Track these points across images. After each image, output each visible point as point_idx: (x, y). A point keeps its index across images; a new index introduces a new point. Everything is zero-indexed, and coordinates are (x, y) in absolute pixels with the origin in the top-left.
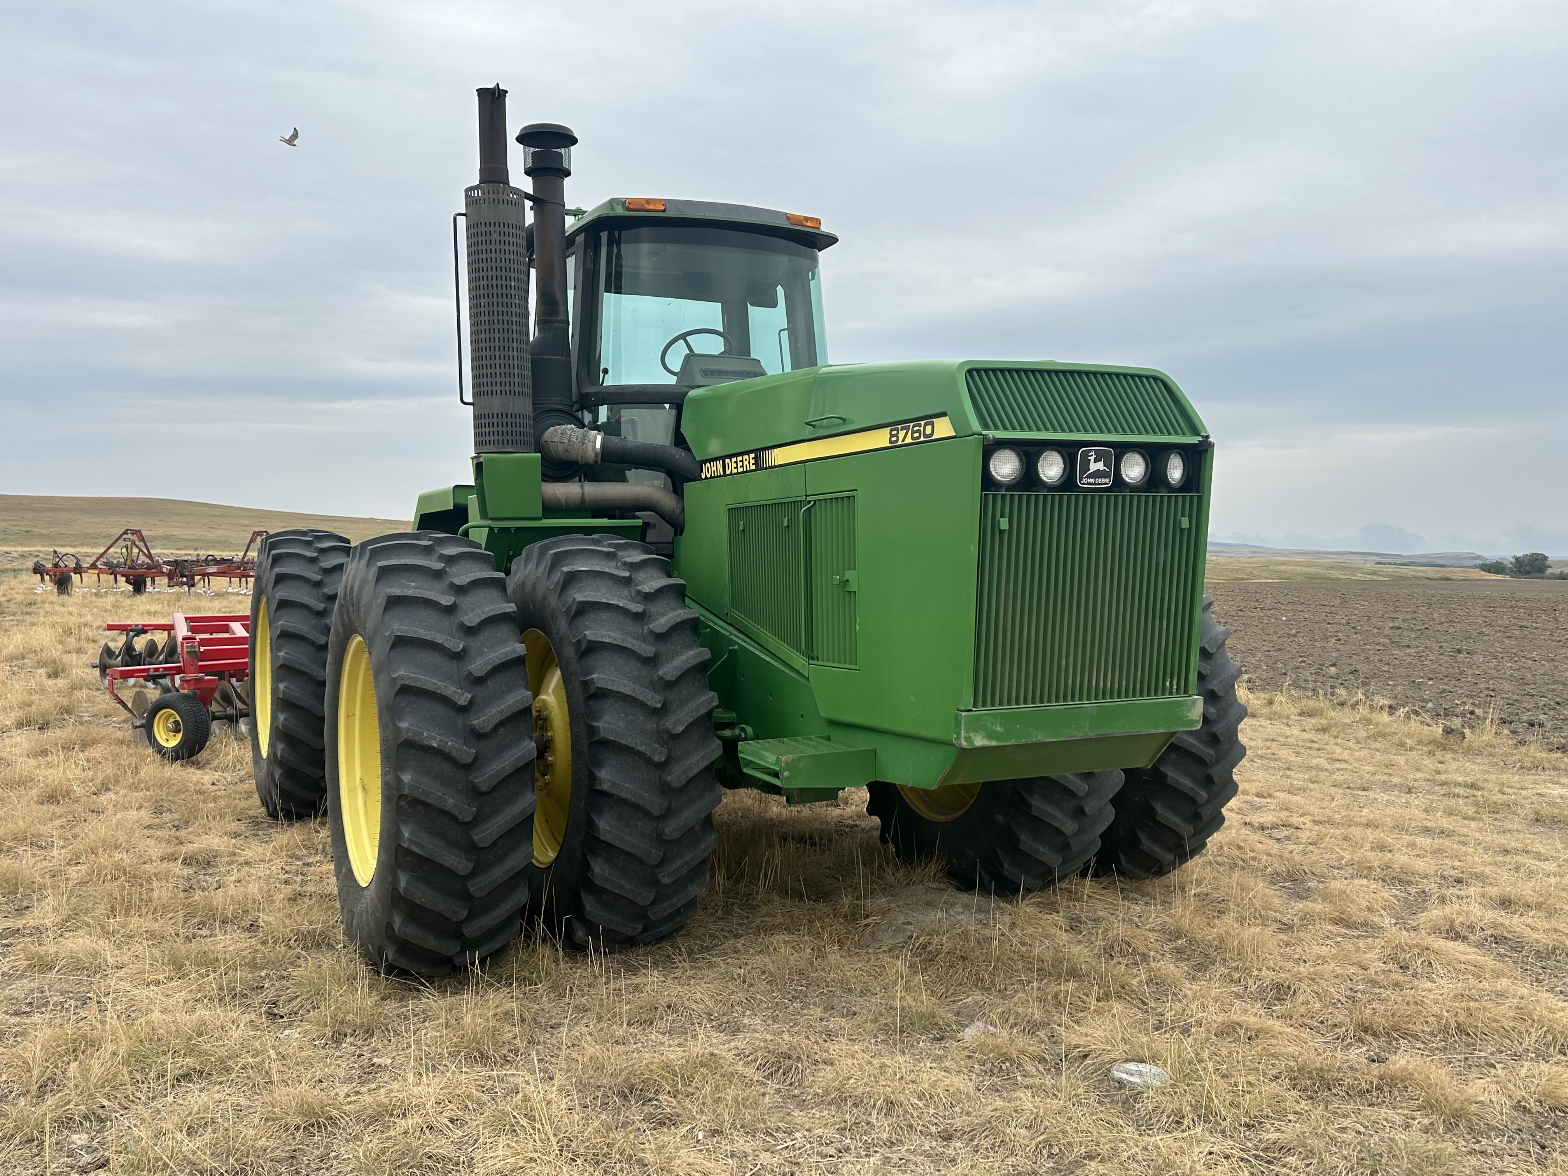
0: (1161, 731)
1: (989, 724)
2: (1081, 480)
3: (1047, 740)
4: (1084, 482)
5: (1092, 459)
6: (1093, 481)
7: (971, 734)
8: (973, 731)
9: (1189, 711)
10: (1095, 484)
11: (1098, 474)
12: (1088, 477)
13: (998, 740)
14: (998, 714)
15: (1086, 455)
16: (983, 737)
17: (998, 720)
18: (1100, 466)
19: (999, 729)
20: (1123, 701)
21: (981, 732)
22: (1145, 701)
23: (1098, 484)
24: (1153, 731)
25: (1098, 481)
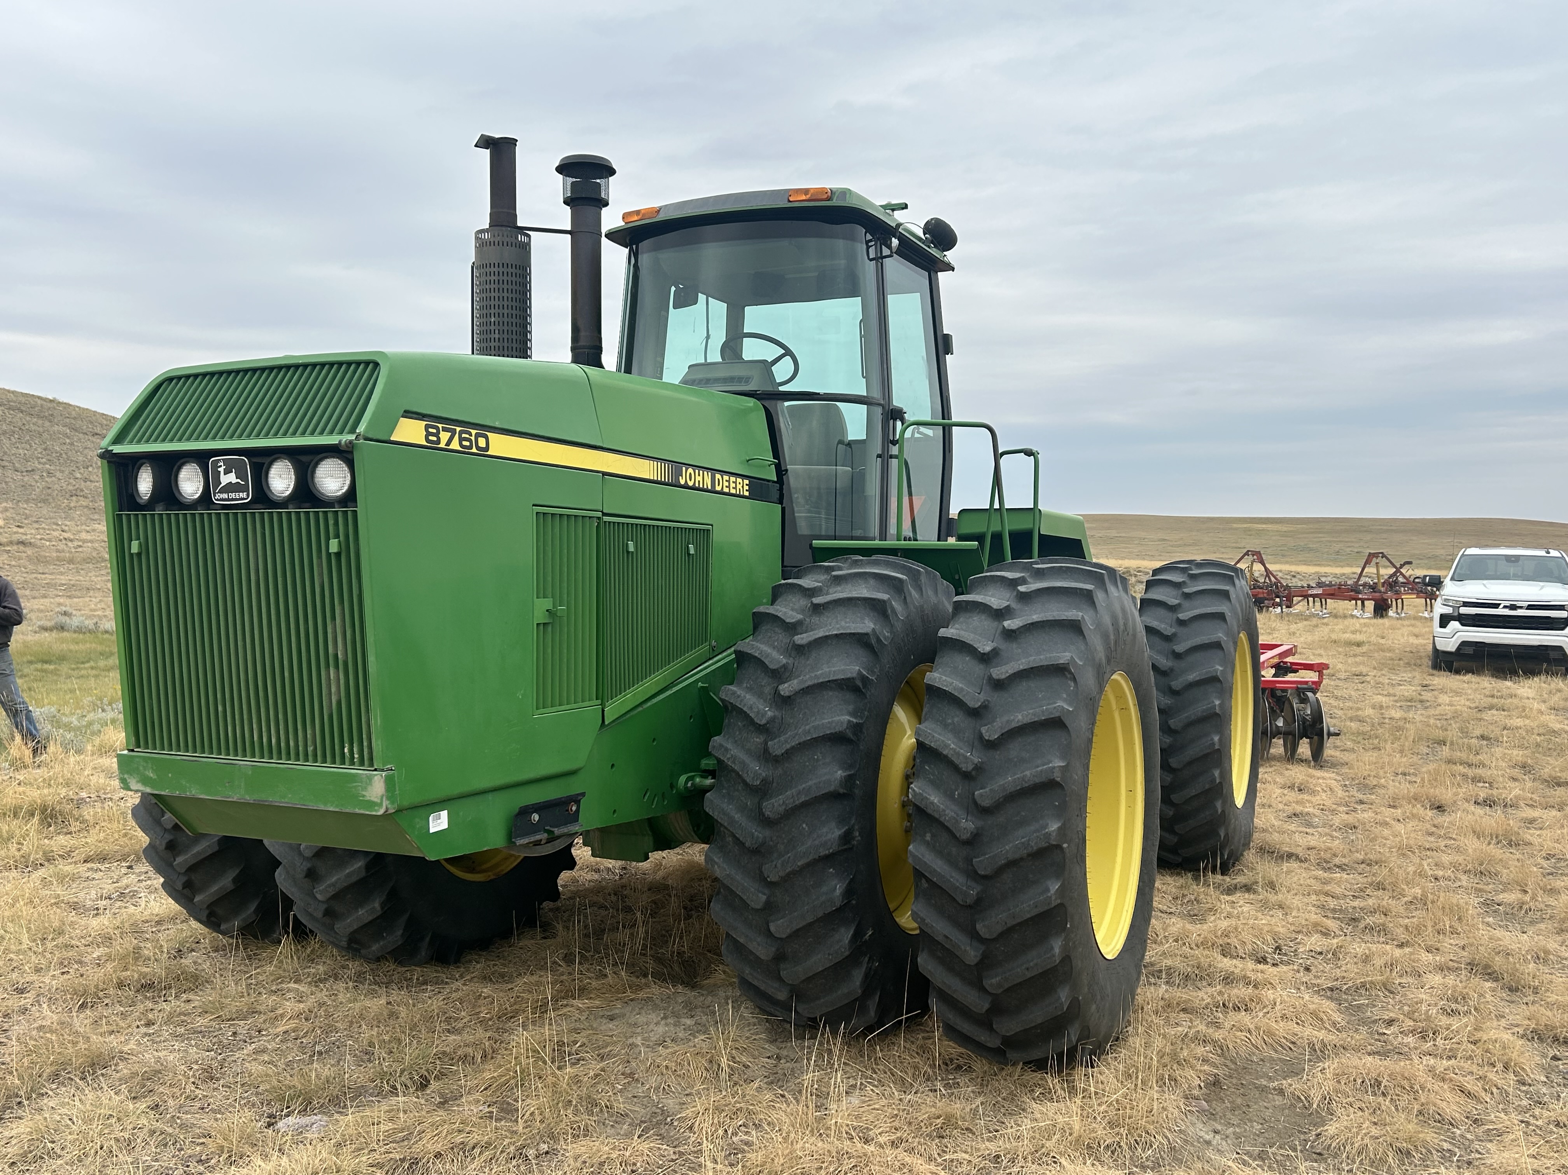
0: (331, 809)
1: (141, 768)
2: (215, 496)
3: (202, 796)
4: (219, 498)
5: (221, 470)
6: (225, 496)
7: (126, 776)
8: (128, 772)
9: (365, 789)
10: (228, 500)
11: (230, 487)
12: (220, 492)
13: (152, 787)
14: (149, 758)
15: (216, 465)
16: (138, 782)
17: (150, 765)
18: (232, 478)
19: (151, 775)
20: (285, 764)
21: (135, 776)
22: (310, 767)
23: (233, 500)
24: (322, 807)
25: (232, 495)
